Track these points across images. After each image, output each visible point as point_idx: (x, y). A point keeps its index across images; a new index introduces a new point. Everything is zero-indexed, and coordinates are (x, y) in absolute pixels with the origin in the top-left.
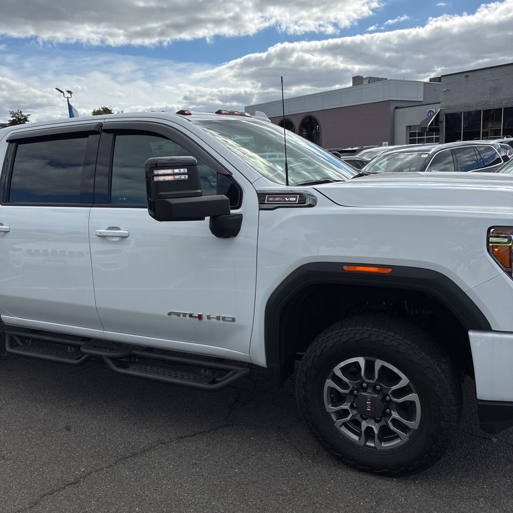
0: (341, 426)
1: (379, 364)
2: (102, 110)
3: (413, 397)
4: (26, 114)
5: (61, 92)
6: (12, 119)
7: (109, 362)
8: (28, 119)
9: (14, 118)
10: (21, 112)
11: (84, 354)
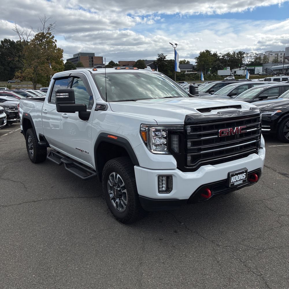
0: (112, 200)
1: (118, 175)
2: (205, 51)
3: (125, 191)
4: (165, 55)
5: (172, 44)
6: (158, 58)
7: (65, 165)
8: (166, 58)
9: (159, 57)
10: (163, 54)
11: (61, 161)
